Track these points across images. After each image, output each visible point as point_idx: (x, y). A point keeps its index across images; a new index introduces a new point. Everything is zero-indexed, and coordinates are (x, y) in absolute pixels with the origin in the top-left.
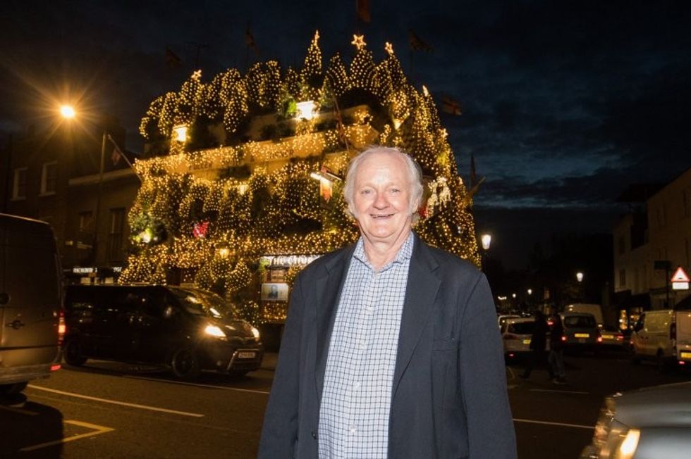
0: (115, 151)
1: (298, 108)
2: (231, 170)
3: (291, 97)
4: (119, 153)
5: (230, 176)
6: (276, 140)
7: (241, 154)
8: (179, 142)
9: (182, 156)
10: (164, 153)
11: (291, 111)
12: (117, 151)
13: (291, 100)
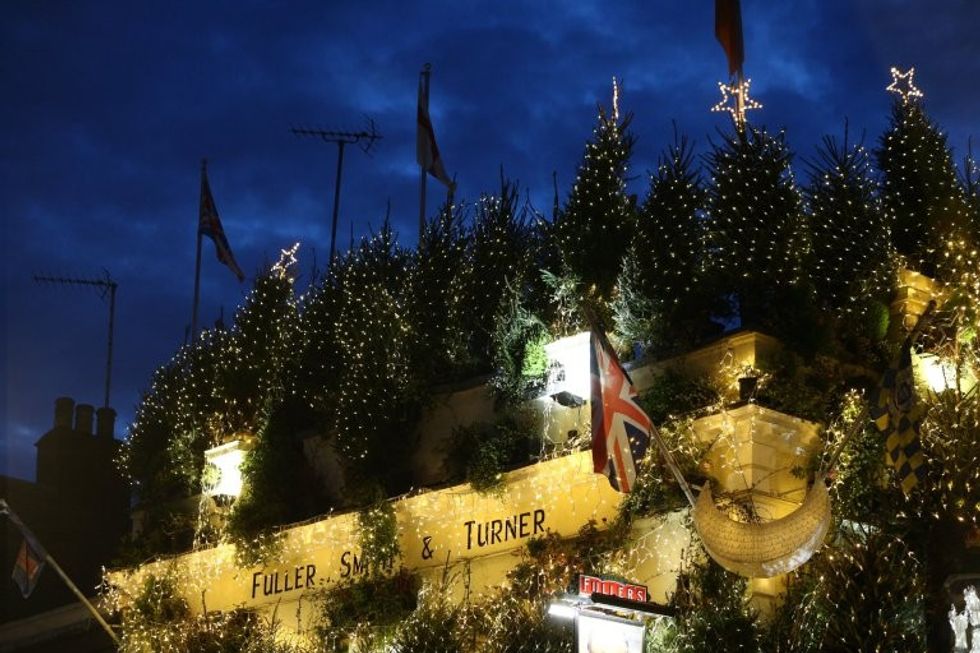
0: (23, 553)
1: (551, 358)
2: (359, 597)
3: (532, 321)
4: (39, 559)
5: (357, 620)
6: (484, 481)
7: (385, 535)
8: (219, 501)
9: (225, 552)
10: (179, 543)
11: (532, 370)
12: (30, 549)
13: (533, 333)
